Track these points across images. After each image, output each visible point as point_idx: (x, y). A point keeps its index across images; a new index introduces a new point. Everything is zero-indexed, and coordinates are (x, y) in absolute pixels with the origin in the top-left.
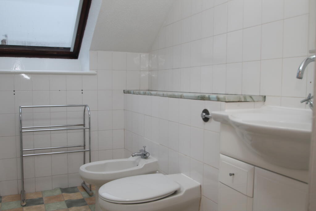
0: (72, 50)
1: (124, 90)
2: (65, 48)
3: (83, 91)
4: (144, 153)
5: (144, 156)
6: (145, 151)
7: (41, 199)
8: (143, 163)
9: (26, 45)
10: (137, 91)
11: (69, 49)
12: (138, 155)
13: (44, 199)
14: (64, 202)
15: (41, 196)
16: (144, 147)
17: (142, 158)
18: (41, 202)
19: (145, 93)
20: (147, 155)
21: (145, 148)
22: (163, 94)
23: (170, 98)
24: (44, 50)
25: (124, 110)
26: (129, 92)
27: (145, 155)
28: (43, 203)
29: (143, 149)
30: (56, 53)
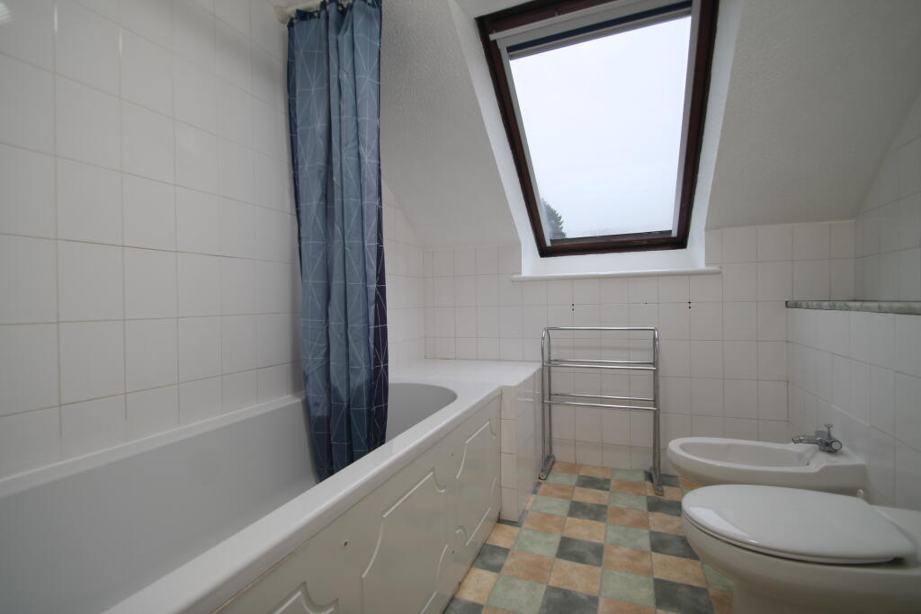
0: (674, 234)
1: (787, 302)
2: (661, 232)
3: (691, 305)
4: (825, 439)
5: (828, 446)
6: (829, 436)
7: (608, 481)
8: (821, 461)
9: (598, 235)
10: (815, 303)
11: (670, 232)
12: (809, 442)
13: (613, 483)
14: (644, 498)
15: (608, 476)
16: (826, 426)
17: (821, 450)
18: (606, 486)
19: (834, 305)
20: (835, 446)
21: (829, 428)
22: (879, 307)
23: (898, 316)
24: (625, 239)
25: (787, 341)
26: (796, 305)
27: (827, 444)
28: (608, 490)
29: (826, 429)
30: (645, 243)
